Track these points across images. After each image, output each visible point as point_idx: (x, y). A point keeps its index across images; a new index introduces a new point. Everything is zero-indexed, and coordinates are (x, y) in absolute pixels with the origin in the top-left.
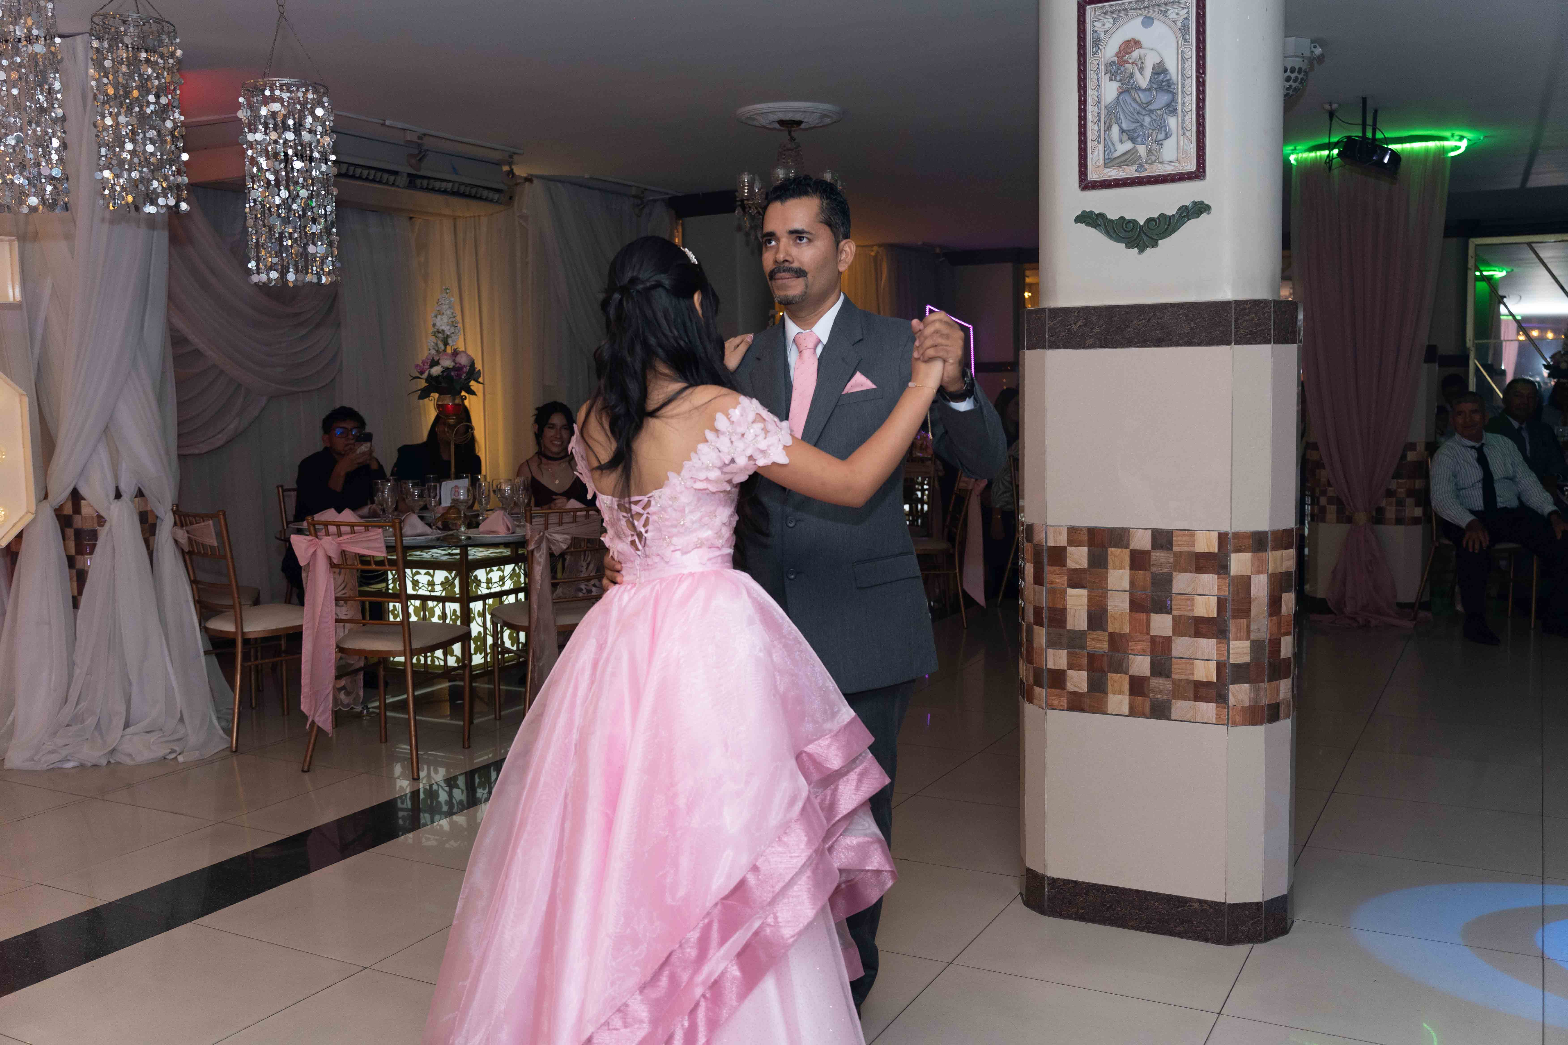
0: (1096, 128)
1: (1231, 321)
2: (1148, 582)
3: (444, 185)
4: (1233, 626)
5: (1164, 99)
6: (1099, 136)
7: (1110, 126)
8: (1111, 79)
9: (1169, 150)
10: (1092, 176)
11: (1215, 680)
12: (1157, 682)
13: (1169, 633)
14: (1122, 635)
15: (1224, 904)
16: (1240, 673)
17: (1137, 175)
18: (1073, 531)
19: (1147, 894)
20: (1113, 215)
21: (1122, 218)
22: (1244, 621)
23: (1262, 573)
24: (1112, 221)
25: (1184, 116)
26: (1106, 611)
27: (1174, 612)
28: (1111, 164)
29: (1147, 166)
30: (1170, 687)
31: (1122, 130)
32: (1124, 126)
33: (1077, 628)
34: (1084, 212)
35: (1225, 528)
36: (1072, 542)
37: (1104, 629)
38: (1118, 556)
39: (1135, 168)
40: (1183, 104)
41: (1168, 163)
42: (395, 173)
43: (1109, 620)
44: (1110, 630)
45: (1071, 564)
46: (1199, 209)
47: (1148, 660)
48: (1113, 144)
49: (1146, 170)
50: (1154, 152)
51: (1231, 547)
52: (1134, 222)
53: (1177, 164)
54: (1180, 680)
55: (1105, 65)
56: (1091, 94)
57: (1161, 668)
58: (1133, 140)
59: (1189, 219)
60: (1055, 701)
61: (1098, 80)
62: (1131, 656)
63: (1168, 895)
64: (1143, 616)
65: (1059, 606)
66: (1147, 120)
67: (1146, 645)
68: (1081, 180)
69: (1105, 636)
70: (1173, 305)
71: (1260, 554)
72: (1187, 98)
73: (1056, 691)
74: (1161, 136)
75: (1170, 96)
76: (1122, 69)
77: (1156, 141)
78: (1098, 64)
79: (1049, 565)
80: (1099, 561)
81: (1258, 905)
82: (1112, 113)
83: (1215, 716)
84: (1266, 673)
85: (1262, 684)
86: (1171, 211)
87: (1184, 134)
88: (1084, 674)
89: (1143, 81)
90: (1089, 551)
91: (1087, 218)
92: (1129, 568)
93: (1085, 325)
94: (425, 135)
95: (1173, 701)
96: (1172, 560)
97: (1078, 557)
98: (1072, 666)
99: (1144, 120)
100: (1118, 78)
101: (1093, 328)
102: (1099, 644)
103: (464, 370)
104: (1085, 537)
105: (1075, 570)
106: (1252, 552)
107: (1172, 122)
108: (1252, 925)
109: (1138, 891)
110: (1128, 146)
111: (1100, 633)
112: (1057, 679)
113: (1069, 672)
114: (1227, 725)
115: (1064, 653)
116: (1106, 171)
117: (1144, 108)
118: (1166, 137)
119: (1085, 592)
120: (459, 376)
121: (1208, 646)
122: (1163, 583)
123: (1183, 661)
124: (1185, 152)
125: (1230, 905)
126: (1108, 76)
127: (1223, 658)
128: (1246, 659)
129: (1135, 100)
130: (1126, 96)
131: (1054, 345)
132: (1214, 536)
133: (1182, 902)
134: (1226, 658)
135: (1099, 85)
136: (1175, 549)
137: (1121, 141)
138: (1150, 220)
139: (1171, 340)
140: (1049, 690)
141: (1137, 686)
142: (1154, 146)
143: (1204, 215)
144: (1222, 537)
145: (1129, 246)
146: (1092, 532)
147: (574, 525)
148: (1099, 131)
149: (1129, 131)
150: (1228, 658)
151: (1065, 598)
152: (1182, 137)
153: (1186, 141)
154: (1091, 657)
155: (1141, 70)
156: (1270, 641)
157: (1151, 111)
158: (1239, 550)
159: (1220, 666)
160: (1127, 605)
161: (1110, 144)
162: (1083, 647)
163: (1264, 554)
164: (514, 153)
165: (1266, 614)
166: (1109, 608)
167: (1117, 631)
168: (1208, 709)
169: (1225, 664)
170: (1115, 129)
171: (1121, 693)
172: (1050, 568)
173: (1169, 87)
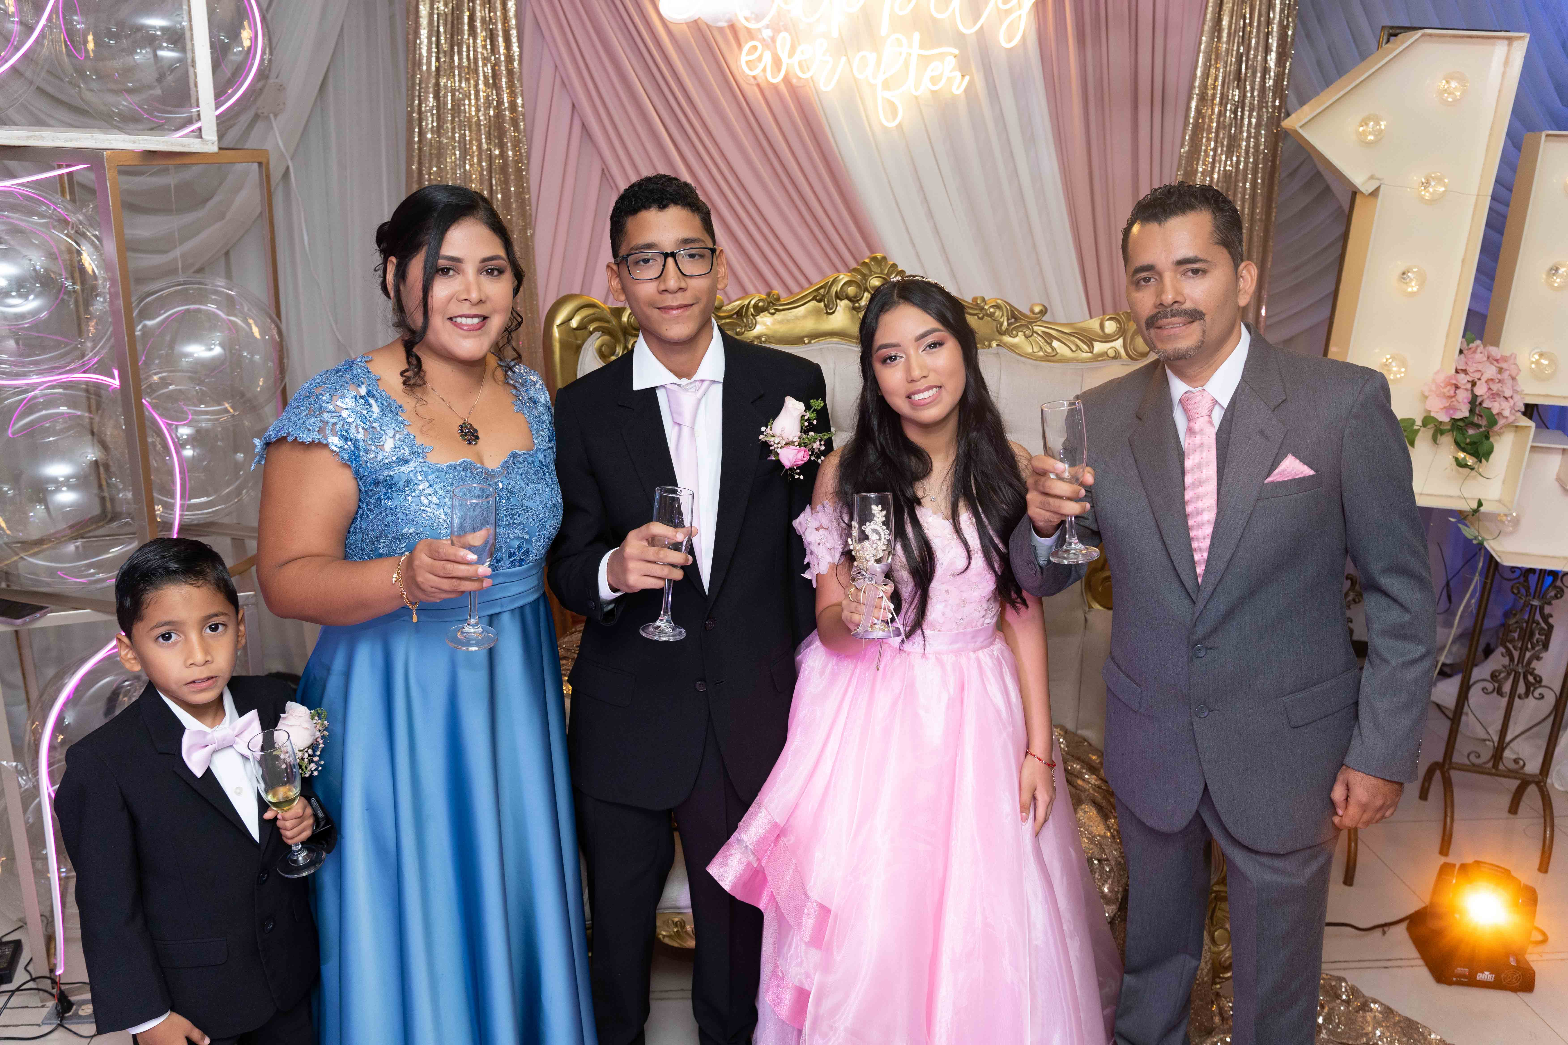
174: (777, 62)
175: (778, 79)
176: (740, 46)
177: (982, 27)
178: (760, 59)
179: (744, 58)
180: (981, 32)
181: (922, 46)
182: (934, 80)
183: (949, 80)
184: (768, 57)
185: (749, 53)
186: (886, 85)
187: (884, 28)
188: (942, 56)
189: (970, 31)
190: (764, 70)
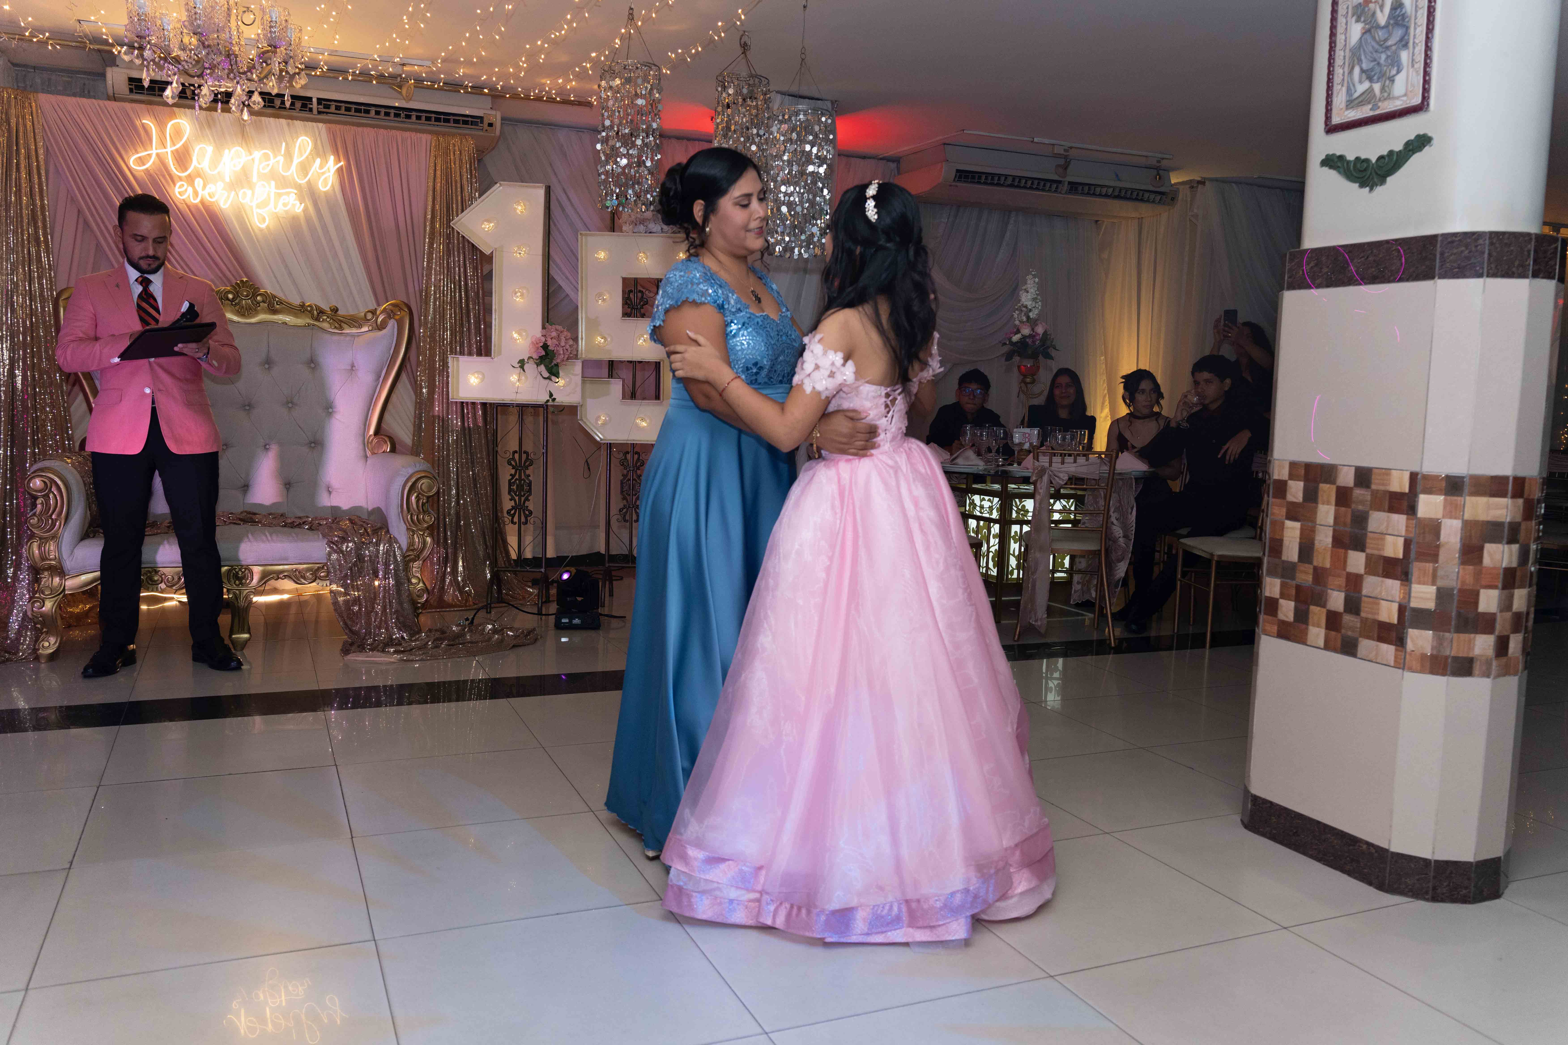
0: (1341, 71)
1: (1435, 256)
2: (1349, 519)
3: (1104, 191)
4: (1417, 568)
5: (1398, 33)
6: (1343, 80)
7: (1353, 68)
8: (1357, 21)
9: (1400, 85)
10: (1336, 120)
11: (1396, 622)
12: (1348, 619)
13: (1361, 570)
14: (1324, 569)
15: (1387, 851)
16: (1422, 619)
17: (1371, 113)
18: (1293, 465)
19: (1326, 826)
20: (1351, 157)
21: (1358, 159)
22: (1429, 566)
23: (1456, 518)
24: (1349, 162)
25: (1414, 48)
26: (1313, 544)
27: (1368, 551)
28: (1352, 105)
29: (1380, 104)
30: (1358, 625)
31: (1362, 71)
32: (1365, 66)
33: (1290, 560)
34: (1327, 156)
35: (1416, 469)
36: (1292, 476)
37: (1311, 563)
38: (1327, 491)
39: (1370, 106)
40: (1415, 35)
41: (1398, 98)
42: (1059, 182)
43: (1315, 554)
44: (1315, 563)
45: (1290, 498)
46: (1421, 142)
47: (1342, 595)
48: (1354, 85)
49: (1379, 108)
50: (1387, 89)
51: (1419, 488)
52: (1367, 161)
53: (1405, 98)
54: (1367, 619)
55: (1353, 8)
56: (1340, 38)
57: (1353, 605)
58: (1370, 79)
59: (1414, 153)
60: (1268, 627)
61: (1346, 24)
62: (1329, 591)
63: (1342, 832)
64: (1342, 551)
65: (1278, 537)
66: (1383, 56)
67: (1341, 581)
68: (1326, 125)
69: (1309, 568)
70: (1387, 242)
71: (1455, 498)
72: (1418, 30)
73: (1270, 618)
74: (1394, 72)
75: (1404, 29)
76: (1366, 9)
77: (1389, 78)
78: (1348, 8)
79: (1274, 497)
80: (1311, 496)
81: (1426, 862)
82: (1356, 54)
83: (1393, 658)
84: (1453, 623)
85: (1447, 635)
86: (1398, 147)
87: (1413, 66)
88: (1292, 604)
89: (1382, 18)
90: (1305, 485)
91: (1332, 162)
92: (1334, 503)
93: (1316, 265)
94: (1071, 148)
95: (1360, 639)
96: (1369, 498)
97: (1296, 490)
98: (1283, 595)
99: (1380, 58)
100: (1362, 19)
101: (1321, 268)
102: (1305, 577)
103: (1038, 338)
104: (1303, 472)
105: (1293, 503)
106: (1446, 494)
107: (1404, 56)
108: (1418, 880)
109: (1318, 822)
110: (1366, 85)
111: (1307, 565)
112: (1272, 606)
113: (1282, 601)
114: (1403, 669)
115: (1277, 582)
116: (1346, 113)
117: (1381, 45)
118: (1398, 72)
119: (1297, 525)
120: (1034, 342)
121: (1393, 587)
122: (1361, 520)
123: (1371, 600)
124: (1413, 85)
125: (1393, 853)
126: (1354, 18)
127: (1404, 602)
128: (1431, 605)
129: (1374, 38)
130: (1367, 36)
131: (1292, 287)
132: (1406, 477)
133: (1354, 841)
134: (1406, 601)
135: (1346, 29)
136: (1374, 487)
137: (1361, 82)
138: (1381, 158)
139: (1384, 276)
140: (1265, 617)
141: (1333, 621)
142: (1387, 82)
143: (1427, 148)
144: (1414, 477)
145: (1362, 185)
146: (1308, 467)
147: (1075, 465)
148: (1343, 75)
149: (1367, 70)
150: (1409, 601)
151: (1283, 529)
152: (1411, 70)
153: (1414, 73)
154: (1298, 588)
155: (1382, 7)
156: (1461, 591)
157: (1388, 48)
158: (1429, 491)
159: (1402, 609)
160: (1329, 540)
161: (1351, 85)
162: (1293, 578)
163: (1459, 498)
164: (1163, 159)
165: (1456, 561)
166: (1316, 542)
167: (1320, 565)
168: (1388, 650)
169: (1405, 607)
170: (1357, 70)
171: (1318, 626)
172: (1274, 500)
173: (1403, 19)
174: (196, 193)
175: (197, 201)
176: (175, 185)
177: (309, 180)
178: (186, 190)
179: (177, 190)
180: (309, 182)
181: (277, 187)
182: (285, 205)
183: (294, 205)
184: (190, 190)
185: (180, 187)
186: (258, 206)
187: (255, 179)
188: (288, 194)
189: (303, 182)
190: (189, 197)
